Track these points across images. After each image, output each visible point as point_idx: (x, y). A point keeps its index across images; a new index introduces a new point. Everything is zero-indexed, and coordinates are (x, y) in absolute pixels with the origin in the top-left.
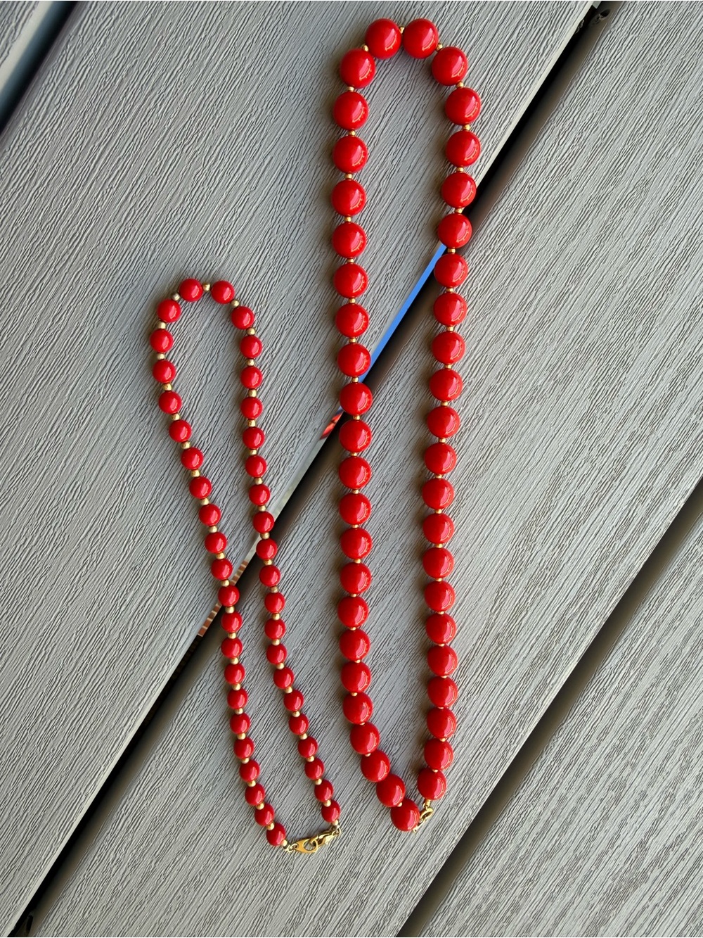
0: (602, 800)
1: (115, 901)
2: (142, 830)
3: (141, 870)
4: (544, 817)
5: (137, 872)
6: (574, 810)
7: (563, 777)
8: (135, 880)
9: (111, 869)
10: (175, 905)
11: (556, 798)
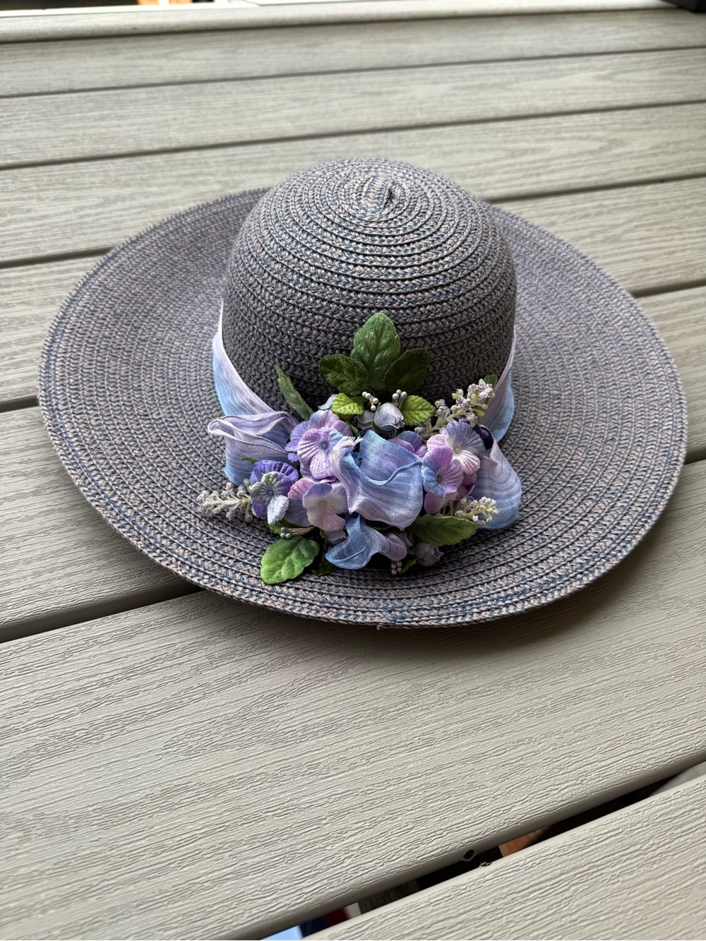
0: (18, 548)
1: (380, 816)
2: (307, 862)
3: (340, 825)
4: (62, 573)
5: (343, 826)
6: (40, 559)
7: (17, 591)
8: (350, 820)
9: (358, 849)
10: (343, 767)
11: (39, 579)
